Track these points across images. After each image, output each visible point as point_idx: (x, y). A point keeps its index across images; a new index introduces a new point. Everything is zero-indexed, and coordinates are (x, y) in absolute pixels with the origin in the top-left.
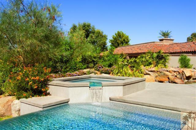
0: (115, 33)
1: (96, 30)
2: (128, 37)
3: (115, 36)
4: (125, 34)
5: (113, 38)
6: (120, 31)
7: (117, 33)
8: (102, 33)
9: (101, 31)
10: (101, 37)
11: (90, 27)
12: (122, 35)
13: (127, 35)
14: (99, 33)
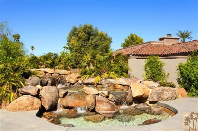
0: (128, 36)
1: (99, 32)
2: (142, 39)
3: (128, 39)
4: (139, 37)
5: (126, 42)
6: (133, 34)
7: (130, 36)
8: (105, 36)
9: (105, 33)
10: (104, 39)
11: (92, 29)
12: (135, 38)
13: (142, 38)
14: (102, 35)
